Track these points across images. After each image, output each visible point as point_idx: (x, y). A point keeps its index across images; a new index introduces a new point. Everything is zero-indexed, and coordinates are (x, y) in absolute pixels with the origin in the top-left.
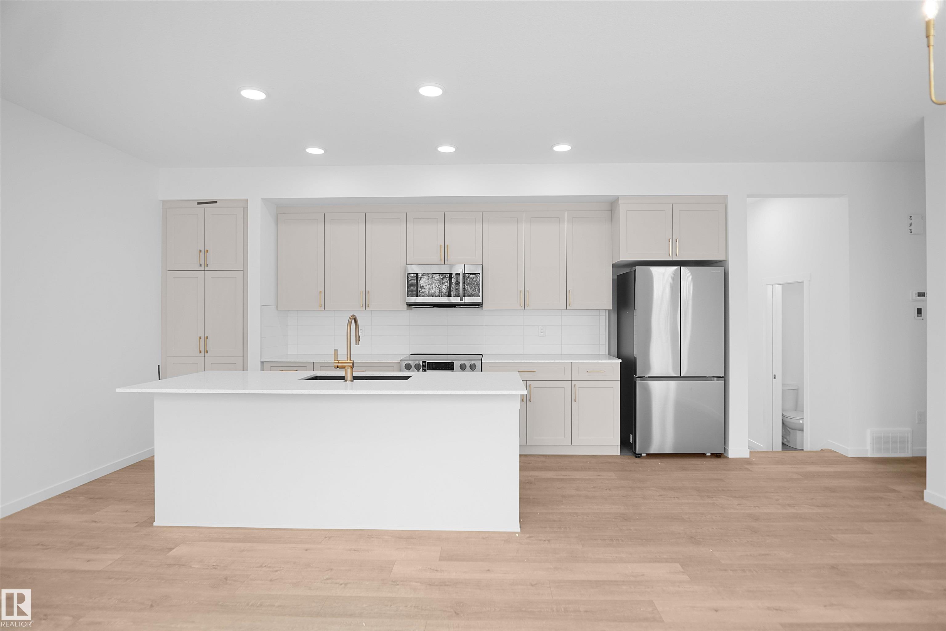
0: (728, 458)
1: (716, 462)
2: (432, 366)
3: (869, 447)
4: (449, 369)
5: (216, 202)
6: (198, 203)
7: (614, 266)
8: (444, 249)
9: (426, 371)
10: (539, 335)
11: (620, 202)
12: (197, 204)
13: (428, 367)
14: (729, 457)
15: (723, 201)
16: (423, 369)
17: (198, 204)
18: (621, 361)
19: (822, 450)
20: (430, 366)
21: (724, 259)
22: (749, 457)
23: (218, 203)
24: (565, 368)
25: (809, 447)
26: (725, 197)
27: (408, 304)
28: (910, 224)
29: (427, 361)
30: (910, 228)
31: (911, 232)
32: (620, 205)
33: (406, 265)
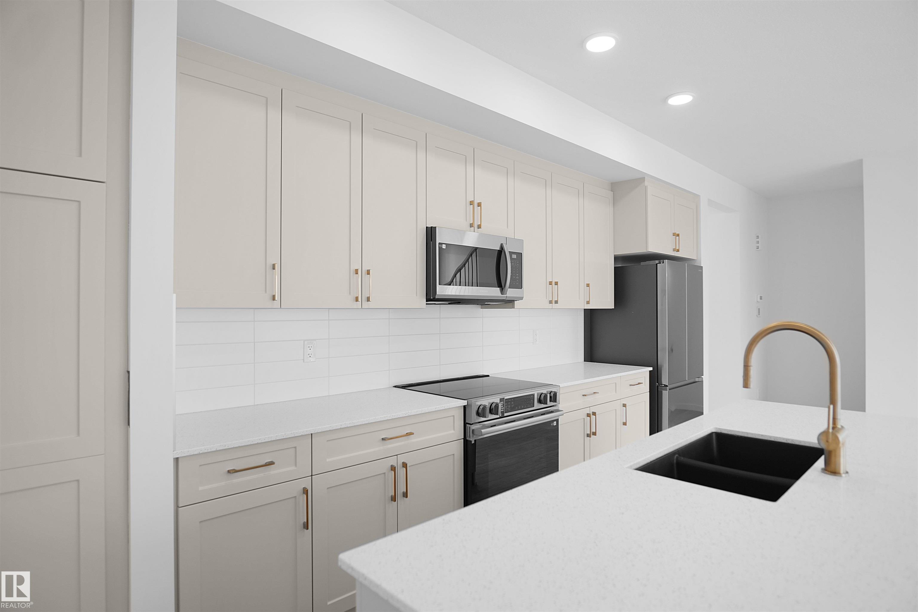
2: (511, 405)
7: (616, 257)
8: (475, 206)
11: (646, 183)
13: (506, 407)
15: (696, 200)
20: (507, 405)
21: (696, 259)
24: (616, 383)
26: (698, 197)
27: (437, 297)
28: (758, 242)
29: (506, 398)
30: (758, 245)
31: (758, 248)
32: (646, 187)
33: (427, 227)
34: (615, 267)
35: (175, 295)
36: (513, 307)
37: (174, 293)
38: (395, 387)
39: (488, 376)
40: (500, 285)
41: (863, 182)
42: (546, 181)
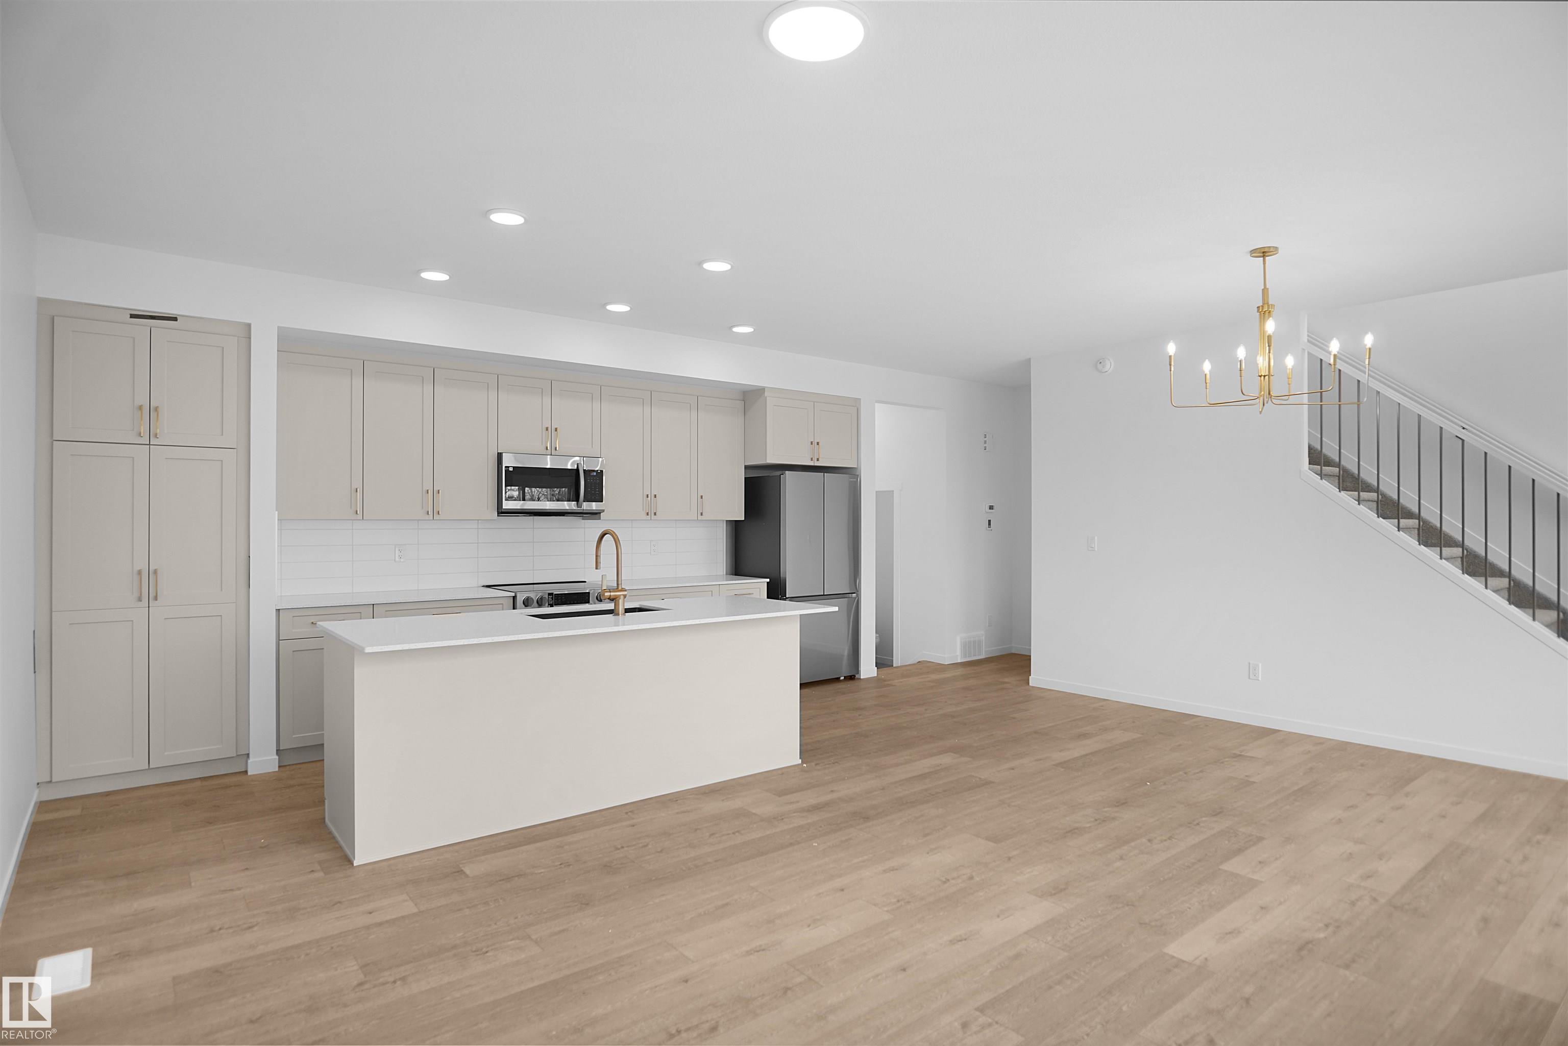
0: (860, 679)
1: (850, 684)
2: (561, 599)
3: (958, 653)
4: (583, 602)
5: (175, 319)
6: (131, 315)
7: (746, 467)
8: (551, 431)
9: (553, 606)
10: (650, 553)
11: (766, 394)
12: (129, 316)
13: (556, 601)
14: (862, 678)
15: (855, 403)
16: (549, 604)
17: (131, 317)
18: (768, 580)
19: (919, 662)
20: (557, 599)
21: (856, 467)
22: (876, 675)
23: (178, 320)
24: (713, 592)
25: (899, 663)
26: (858, 401)
27: (503, 511)
28: (985, 442)
29: (555, 593)
30: (985, 445)
31: (985, 449)
32: (766, 398)
33: (498, 453)
34: (745, 478)
35: (277, 512)
36: (600, 519)
37: (276, 511)
38: (483, 586)
39: (585, 582)
40: (577, 499)
41: (1030, 381)
42: (643, 400)
